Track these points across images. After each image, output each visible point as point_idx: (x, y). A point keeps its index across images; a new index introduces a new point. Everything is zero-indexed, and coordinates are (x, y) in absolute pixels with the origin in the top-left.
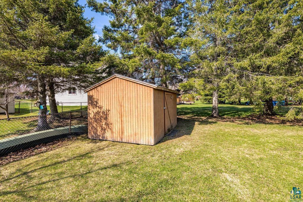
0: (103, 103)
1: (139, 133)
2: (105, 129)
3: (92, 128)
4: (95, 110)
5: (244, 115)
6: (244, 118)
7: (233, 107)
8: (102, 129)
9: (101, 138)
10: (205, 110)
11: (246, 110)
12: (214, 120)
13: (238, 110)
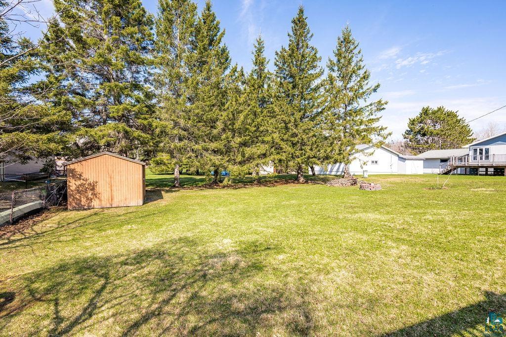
0: (90, 176)
1: (129, 197)
2: (91, 199)
3: (73, 200)
4: (78, 183)
5: (200, 184)
6: (200, 187)
7: (191, 178)
8: (88, 199)
9: (85, 207)
10: (164, 181)
11: (202, 180)
12: (177, 189)
13: (196, 181)
